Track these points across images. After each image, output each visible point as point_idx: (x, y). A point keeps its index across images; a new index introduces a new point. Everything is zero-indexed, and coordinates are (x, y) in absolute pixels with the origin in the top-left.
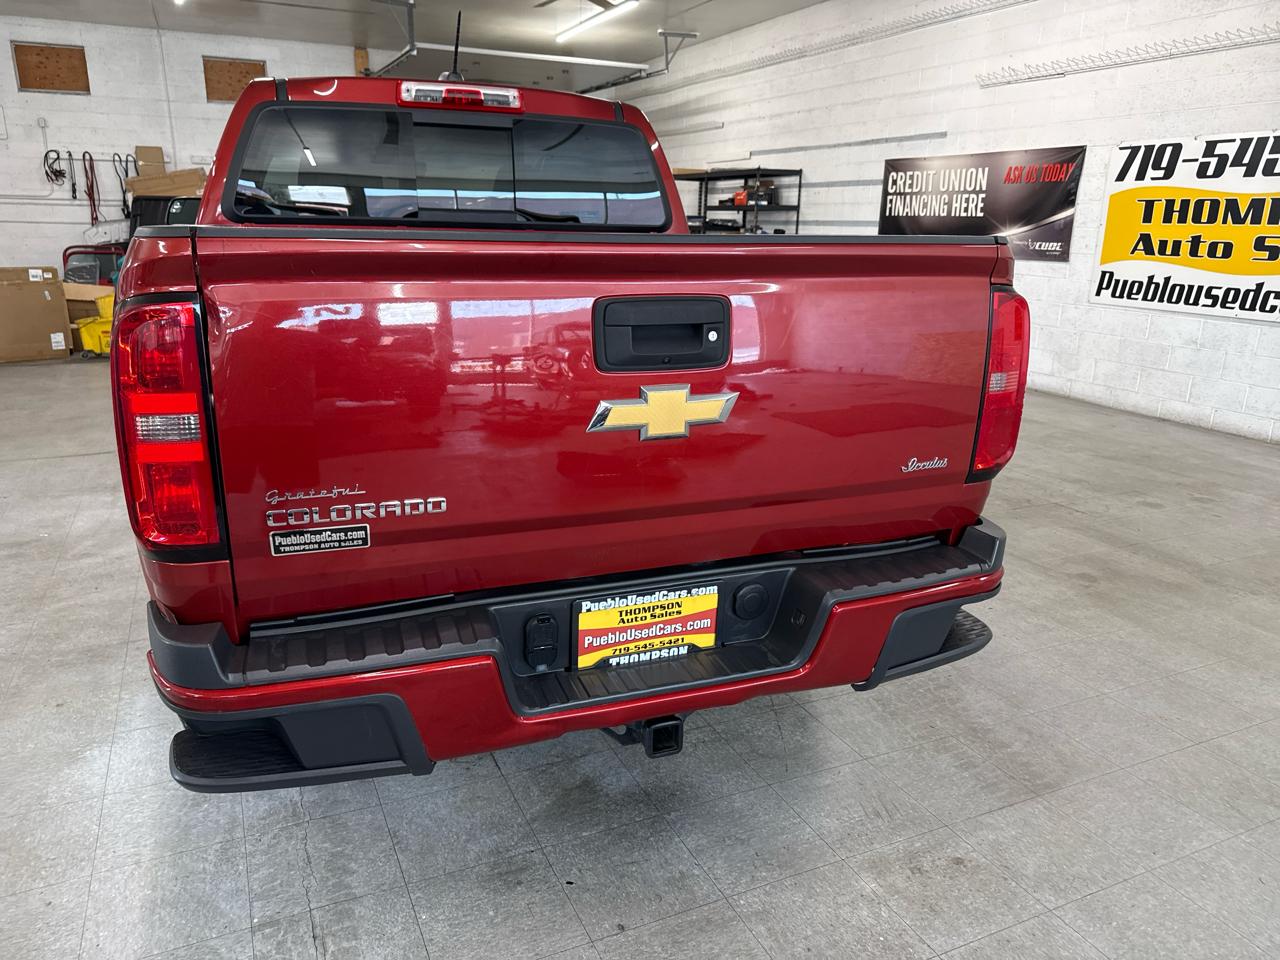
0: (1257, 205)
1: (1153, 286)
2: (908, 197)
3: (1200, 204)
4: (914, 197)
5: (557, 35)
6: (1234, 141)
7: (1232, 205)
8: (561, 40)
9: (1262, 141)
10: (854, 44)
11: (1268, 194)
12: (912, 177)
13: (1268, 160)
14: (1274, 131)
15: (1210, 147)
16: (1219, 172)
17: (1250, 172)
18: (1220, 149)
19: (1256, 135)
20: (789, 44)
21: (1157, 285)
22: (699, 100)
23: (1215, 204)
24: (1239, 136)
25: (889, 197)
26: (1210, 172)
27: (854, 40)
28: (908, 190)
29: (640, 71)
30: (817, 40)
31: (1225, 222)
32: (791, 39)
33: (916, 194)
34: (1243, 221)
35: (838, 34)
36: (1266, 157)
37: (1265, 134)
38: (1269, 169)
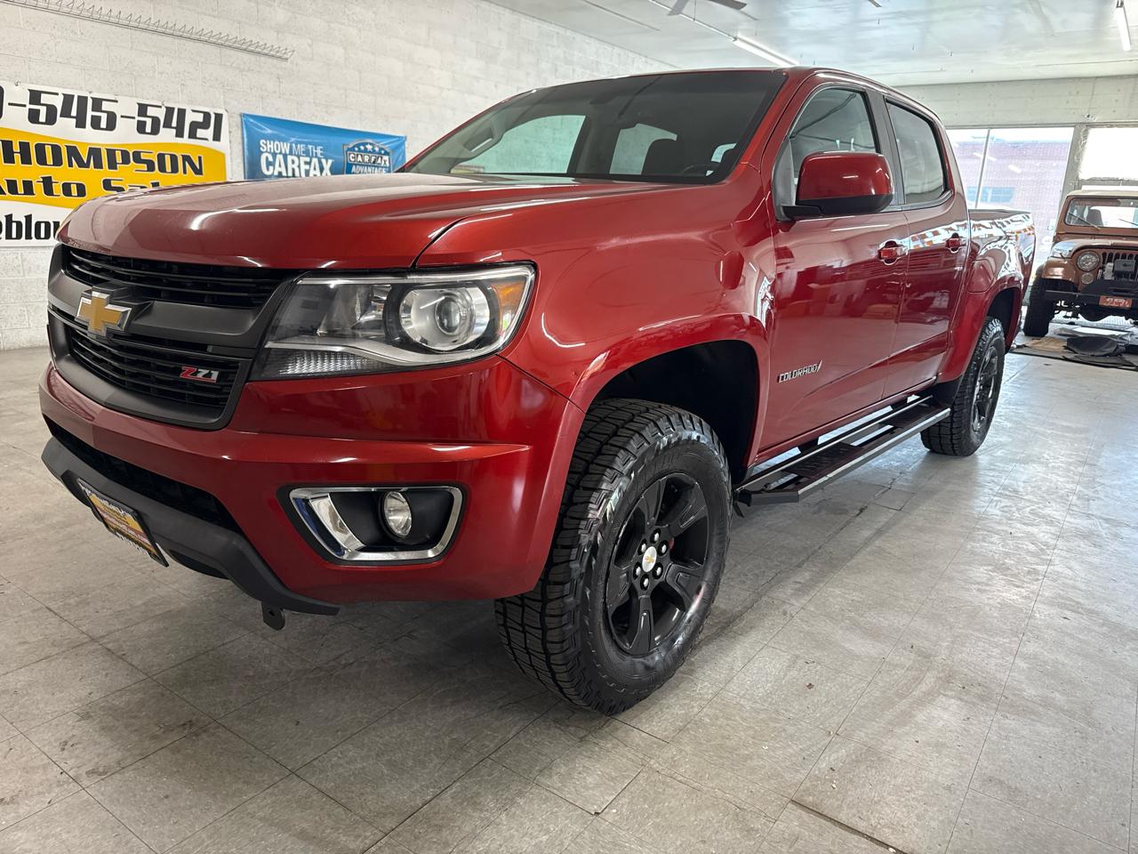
0: (95, 152)
1: (14, 225)
3: (41, 147)
6: (57, 94)
7: (73, 151)
9: (82, 100)
11: (103, 145)
13: (93, 116)
14: (90, 92)
15: (35, 97)
16: (51, 120)
18: (45, 100)
19: (75, 93)
21: (19, 224)
23: (56, 149)
24: (61, 91)
26: (43, 119)
31: (71, 165)
34: (87, 166)
36: (90, 113)
37: (83, 94)
38: (96, 123)
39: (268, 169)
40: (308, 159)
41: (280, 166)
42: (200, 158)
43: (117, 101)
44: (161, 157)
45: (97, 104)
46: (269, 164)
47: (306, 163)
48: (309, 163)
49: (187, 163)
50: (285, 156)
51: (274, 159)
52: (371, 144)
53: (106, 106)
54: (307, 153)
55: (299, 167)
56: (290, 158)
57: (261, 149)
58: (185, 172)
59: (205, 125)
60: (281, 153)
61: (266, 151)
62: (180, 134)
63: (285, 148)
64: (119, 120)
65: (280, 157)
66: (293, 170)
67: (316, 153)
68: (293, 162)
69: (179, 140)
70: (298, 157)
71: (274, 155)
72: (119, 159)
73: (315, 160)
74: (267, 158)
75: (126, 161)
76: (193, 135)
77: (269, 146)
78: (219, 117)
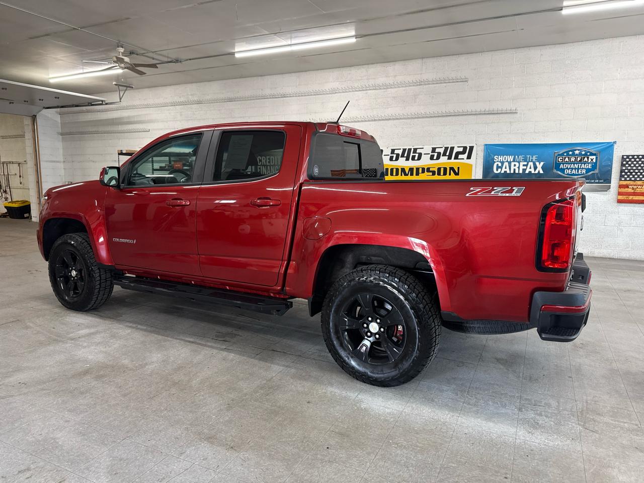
0: (411, 170)
2: (268, 167)
3: (392, 170)
4: (272, 167)
5: (50, 78)
6: (400, 149)
7: (403, 170)
8: (52, 81)
9: (410, 150)
10: (230, 101)
11: (415, 167)
12: (269, 159)
13: (413, 156)
14: (413, 146)
15: (393, 151)
16: (397, 159)
17: (407, 159)
18: (396, 152)
19: (407, 148)
20: (190, 97)
22: (129, 117)
23: (397, 170)
24: (402, 148)
25: (258, 167)
26: (394, 159)
27: (230, 100)
28: (267, 164)
29: (102, 101)
30: (208, 97)
31: (401, 175)
32: (192, 95)
33: (273, 166)
34: (407, 175)
35: (222, 96)
36: (412, 154)
37: (410, 147)
38: (413, 159)
39: (497, 170)
40: (526, 163)
41: (506, 168)
42: (459, 168)
43: (423, 148)
44: (439, 169)
45: (415, 150)
46: (498, 167)
47: (524, 165)
48: (527, 165)
49: (452, 171)
50: (510, 163)
51: (502, 165)
52: (578, 150)
53: (418, 151)
54: (525, 160)
55: (519, 168)
56: (513, 164)
57: (495, 160)
58: (450, 175)
59: (463, 153)
60: (507, 161)
61: (498, 161)
62: (450, 158)
63: (511, 158)
64: (423, 155)
65: (506, 164)
66: (515, 169)
67: (532, 160)
68: (515, 165)
69: (449, 161)
70: (519, 162)
71: (502, 163)
72: (420, 171)
73: (531, 164)
74: (498, 165)
75: (423, 172)
76: (456, 158)
77: (499, 158)
78: (471, 148)
